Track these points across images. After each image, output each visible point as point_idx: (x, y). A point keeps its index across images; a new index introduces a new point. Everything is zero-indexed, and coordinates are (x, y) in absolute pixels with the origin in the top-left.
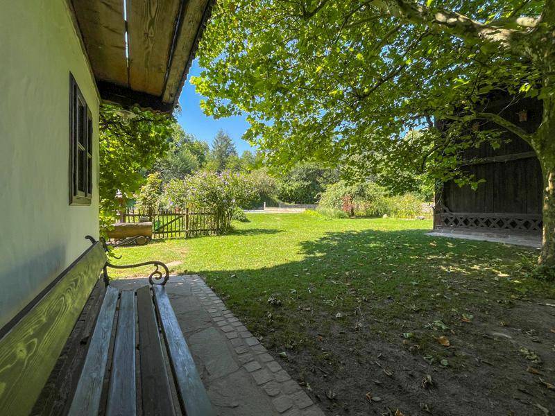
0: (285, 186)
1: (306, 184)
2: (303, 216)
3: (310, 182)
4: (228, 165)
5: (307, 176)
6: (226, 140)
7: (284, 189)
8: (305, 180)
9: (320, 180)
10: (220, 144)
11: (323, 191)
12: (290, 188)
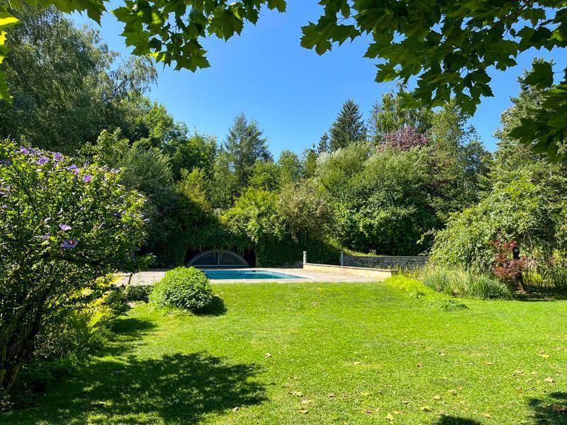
0: (355, 217)
1: (403, 212)
2: (382, 295)
3: (412, 209)
4: (252, 180)
5: (406, 195)
6: (250, 134)
7: (354, 225)
8: (398, 203)
9: (435, 203)
10: (238, 142)
11: (441, 225)
12: (368, 221)
